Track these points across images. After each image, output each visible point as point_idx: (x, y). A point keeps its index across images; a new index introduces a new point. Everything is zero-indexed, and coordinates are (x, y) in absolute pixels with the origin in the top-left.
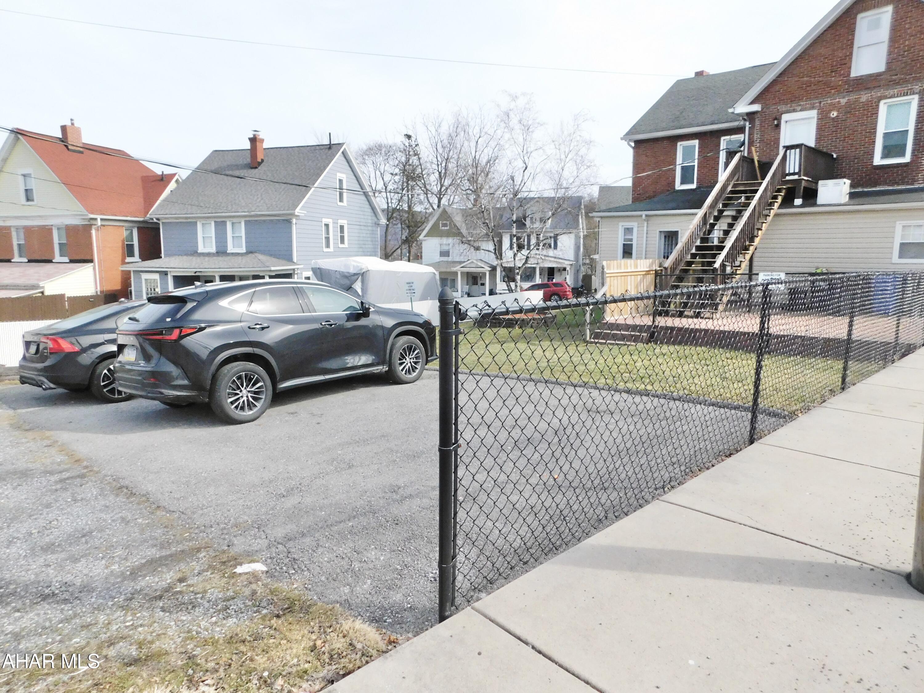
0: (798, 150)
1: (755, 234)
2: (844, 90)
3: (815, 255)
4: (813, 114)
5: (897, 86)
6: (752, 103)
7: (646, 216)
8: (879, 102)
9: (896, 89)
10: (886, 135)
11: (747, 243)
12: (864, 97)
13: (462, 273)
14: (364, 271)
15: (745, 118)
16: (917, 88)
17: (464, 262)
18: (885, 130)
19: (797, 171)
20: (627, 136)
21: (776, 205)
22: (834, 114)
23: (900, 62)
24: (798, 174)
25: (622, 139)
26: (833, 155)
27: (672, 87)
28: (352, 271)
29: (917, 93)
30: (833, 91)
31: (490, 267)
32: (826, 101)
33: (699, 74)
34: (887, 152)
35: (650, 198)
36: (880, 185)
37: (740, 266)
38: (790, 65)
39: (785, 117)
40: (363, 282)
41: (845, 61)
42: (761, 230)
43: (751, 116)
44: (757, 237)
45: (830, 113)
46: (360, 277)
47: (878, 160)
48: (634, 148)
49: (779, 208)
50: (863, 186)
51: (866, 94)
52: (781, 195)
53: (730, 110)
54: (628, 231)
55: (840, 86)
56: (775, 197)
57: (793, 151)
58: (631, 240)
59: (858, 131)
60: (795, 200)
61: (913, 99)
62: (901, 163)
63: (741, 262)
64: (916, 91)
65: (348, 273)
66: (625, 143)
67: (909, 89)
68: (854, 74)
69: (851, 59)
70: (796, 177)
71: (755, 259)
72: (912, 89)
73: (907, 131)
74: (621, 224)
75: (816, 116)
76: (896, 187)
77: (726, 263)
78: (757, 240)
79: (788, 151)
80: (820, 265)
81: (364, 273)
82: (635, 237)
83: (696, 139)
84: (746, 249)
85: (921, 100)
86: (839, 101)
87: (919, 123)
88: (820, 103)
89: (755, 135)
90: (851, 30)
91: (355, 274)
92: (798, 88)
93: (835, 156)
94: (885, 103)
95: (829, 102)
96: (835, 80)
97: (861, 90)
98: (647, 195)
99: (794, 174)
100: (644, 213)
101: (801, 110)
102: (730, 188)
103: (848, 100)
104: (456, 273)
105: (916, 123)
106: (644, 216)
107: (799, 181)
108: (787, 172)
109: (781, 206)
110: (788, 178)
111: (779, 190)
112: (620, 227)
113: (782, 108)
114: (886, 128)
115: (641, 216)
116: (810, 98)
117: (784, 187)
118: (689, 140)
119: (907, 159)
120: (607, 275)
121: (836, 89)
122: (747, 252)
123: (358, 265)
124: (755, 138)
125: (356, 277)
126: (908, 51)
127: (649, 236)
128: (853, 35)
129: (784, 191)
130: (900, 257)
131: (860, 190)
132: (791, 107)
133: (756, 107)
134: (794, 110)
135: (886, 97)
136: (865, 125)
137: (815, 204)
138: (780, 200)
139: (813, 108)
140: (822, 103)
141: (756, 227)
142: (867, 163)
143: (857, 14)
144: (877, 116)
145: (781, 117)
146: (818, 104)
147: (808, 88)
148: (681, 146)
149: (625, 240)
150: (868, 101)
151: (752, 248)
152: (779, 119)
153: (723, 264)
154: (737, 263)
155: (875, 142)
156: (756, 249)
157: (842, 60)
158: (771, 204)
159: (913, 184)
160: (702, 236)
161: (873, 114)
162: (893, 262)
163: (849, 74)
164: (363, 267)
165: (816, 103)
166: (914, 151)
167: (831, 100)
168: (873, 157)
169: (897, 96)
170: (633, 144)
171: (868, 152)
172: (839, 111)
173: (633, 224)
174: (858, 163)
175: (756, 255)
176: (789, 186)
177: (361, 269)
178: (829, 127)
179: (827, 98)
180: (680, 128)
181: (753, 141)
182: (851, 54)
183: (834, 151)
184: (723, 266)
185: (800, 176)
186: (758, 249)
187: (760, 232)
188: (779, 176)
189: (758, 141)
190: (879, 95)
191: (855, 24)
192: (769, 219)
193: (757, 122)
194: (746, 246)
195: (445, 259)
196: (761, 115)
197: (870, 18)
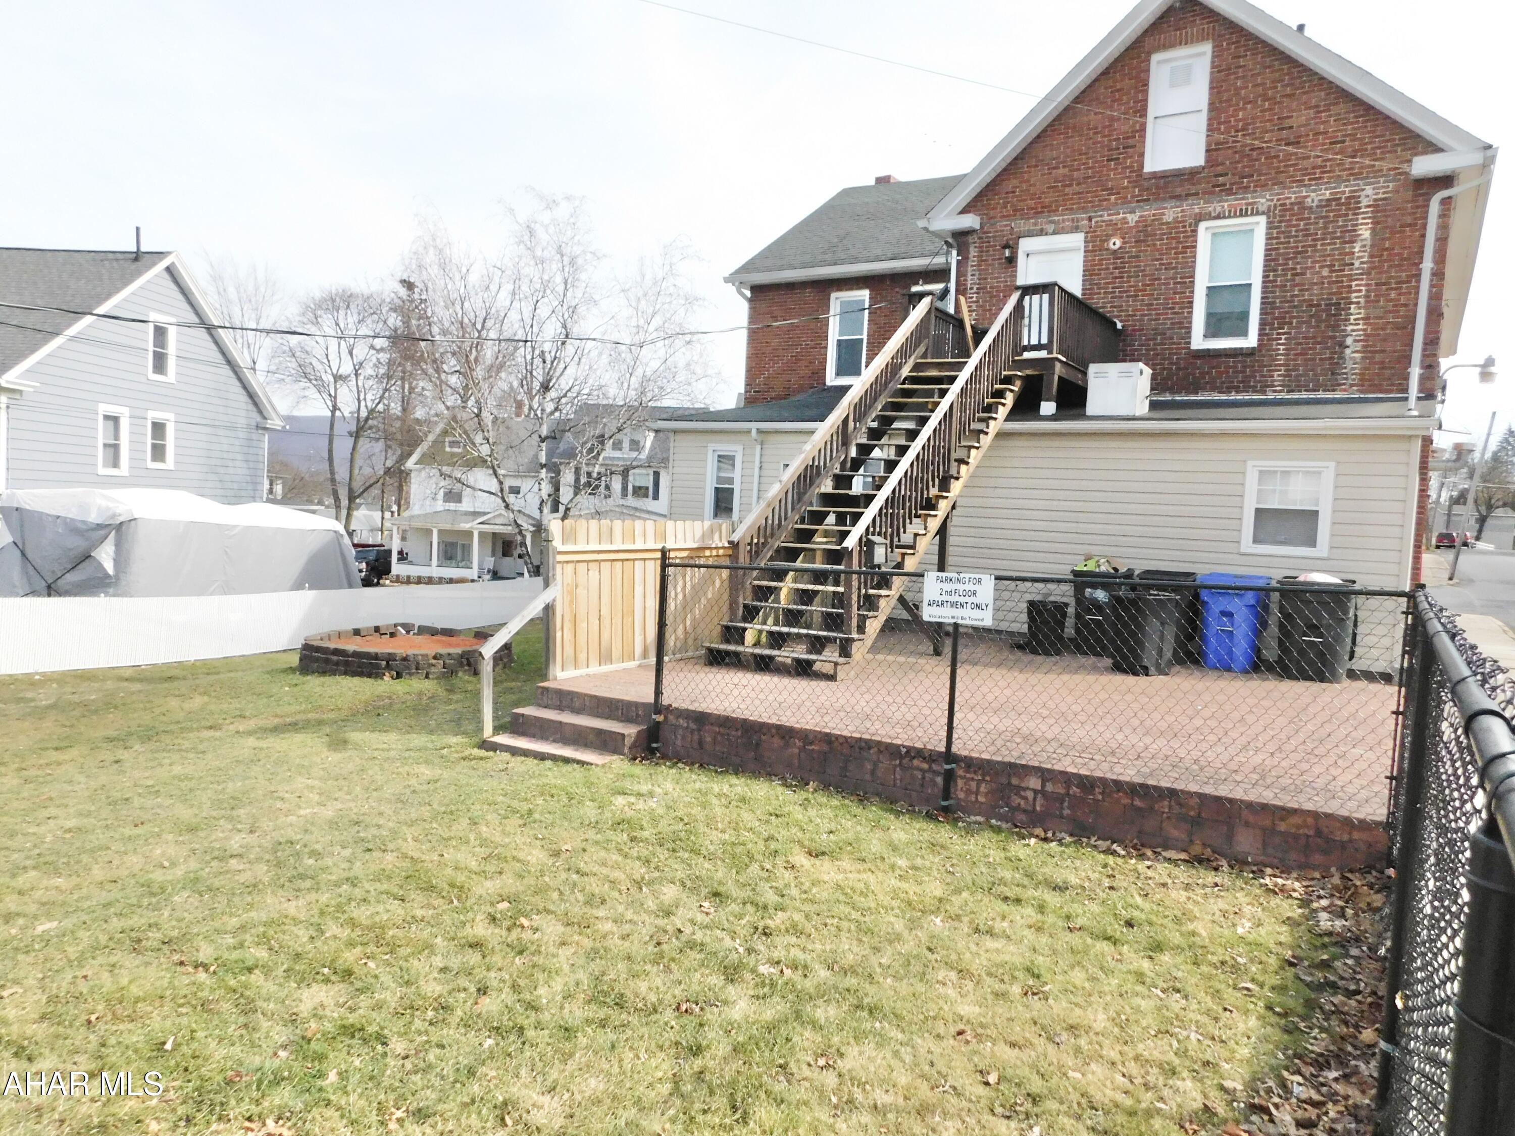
0: (1046, 297)
1: (953, 472)
2: (1133, 197)
3: (1082, 527)
4: (1077, 240)
5: (1229, 195)
6: (964, 211)
7: (759, 431)
8: (1197, 225)
9: (1227, 201)
10: (1212, 291)
11: (934, 491)
12: (1170, 213)
13: (482, 534)
14: (121, 519)
15: (950, 240)
16: (1263, 202)
17: (485, 514)
18: (1210, 281)
19: (1044, 340)
20: (736, 278)
21: (1002, 412)
22: (1115, 243)
23: (1230, 151)
24: (1048, 347)
25: (727, 280)
26: (1115, 324)
27: (833, 199)
28: (93, 518)
29: (1263, 213)
30: (1113, 197)
31: (534, 526)
32: (1101, 216)
33: (883, 181)
34: (1215, 326)
35: (779, 398)
36: (1204, 389)
37: (913, 547)
38: (1031, 143)
39: (1025, 245)
40: (118, 545)
41: (1131, 142)
42: (967, 463)
43: (960, 238)
44: (957, 479)
45: (1107, 240)
46: (113, 533)
47: (1199, 341)
48: (750, 300)
49: (1010, 417)
50: (1172, 390)
51: (1172, 207)
52: (1012, 391)
53: (921, 224)
54: (725, 460)
55: (1124, 188)
56: (1000, 394)
57: (1036, 298)
58: (731, 480)
59: (1160, 279)
60: (1043, 403)
61: (1258, 223)
62: (1242, 349)
63: (916, 535)
64: (1261, 209)
65: (84, 522)
66: (731, 289)
67: (1247, 204)
68: (1150, 166)
69: (1143, 137)
70: (1043, 354)
71: (951, 530)
72: (1255, 203)
73: (1250, 285)
74: (711, 447)
75: (1082, 245)
76: (1233, 397)
77: (876, 539)
78: (956, 487)
79: (1027, 298)
80: (1093, 550)
81: (121, 523)
82: (737, 475)
83: (866, 287)
84: (930, 505)
85: (1270, 226)
86: (1124, 218)
87: (1269, 271)
88: (1090, 219)
89: (969, 277)
90: (1143, 85)
91: (99, 527)
92: (1048, 188)
93: (1119, 326)
94: (1207, 229)
95: (1106, 218)
96: (1115, 177)
97: (1164, 199)
98: (773, 394)
99: (1039, 347)
100: (754, 426)
101: (1055, 233)
102: (905, 372)
103: (1141, 216)
104: (469, 534)
105: (1264, 271)
106: (754, 432)
107: (1047, 364)
108: (1025, 343)
109: (1013, 415)
110: (1027, 355)
111: (1008, 380)
112: (710, 453)
113: (1020, 225)
114: (1211, 278)
115: (749, 432)
116: (1072, 209)
117: (1019, 373)
118: (851, 289)
119: (1251, 341)
120: (559, 558)
121: (1118, 193)
122: (932, 513)
123: (111, 505)
124: (969, 282)
125: (102, 532)
126: (1243, 130)
127: (764, 473)
128: (1146, 92)
129: (1018, 383)
130: (1256, 541)
131: (1168, 397)
132: (1035, 224)
133: (970, 221)
134: (1042, 230)
135: (1209, 217)
136: (1173, 268)
137: (1083, 416)
138: (1009, 400)
139: (1076, 229)
140: (1094, 220)
141: (954, 456)
142: (1180, 344)
143: (1149, 54)
144: (1195, 252)
145: (1017, 244)
146: (1086, 222)
147: (1067, 190)
148: (838, 300)
149: (719, 480)
150: (1176, 221)
151: (944, 506)
152: (1011, 246)
153: (868, 540)
154: (907, 538)
155: (1191, 302)
156: (953, 507)
157: (1128, 138)
158: (989, 409)
159: (1264, 392)
160: (837, 471)
161: (1188, 247)
162: (1243, 549)
163: (1142, 166)
164: (118, 511)
165: (1083, 219)
166: (1263, 324)
167: (1109, 215)
168: (1189, 333)
169: (1229, 217)
170: (748, 293)
171: (1181, 323)
172: (1123, 238)
173: (735, 448)
174: (1162, 344)
175: (955, 521)
176: (1029, 372)
177: (114, 516)
178: (1108, 269)
179: (1103, 210)
180: (835, 264)
181: (966, 289)
182: (1143, 129)
183: (1117, 317)
184: (867, 545)
185: (1050, 352)
186: (958, 509)
187: (963, 468)
188: (1005, 350)
189: (975, 290)
190: (1197, 211)
191: (1148, 71)
192: (986, 441)
193: (973, 252)
194: (929, 499)
195: (452, 506)
196: (980, 238)
197: (1174, 64)
